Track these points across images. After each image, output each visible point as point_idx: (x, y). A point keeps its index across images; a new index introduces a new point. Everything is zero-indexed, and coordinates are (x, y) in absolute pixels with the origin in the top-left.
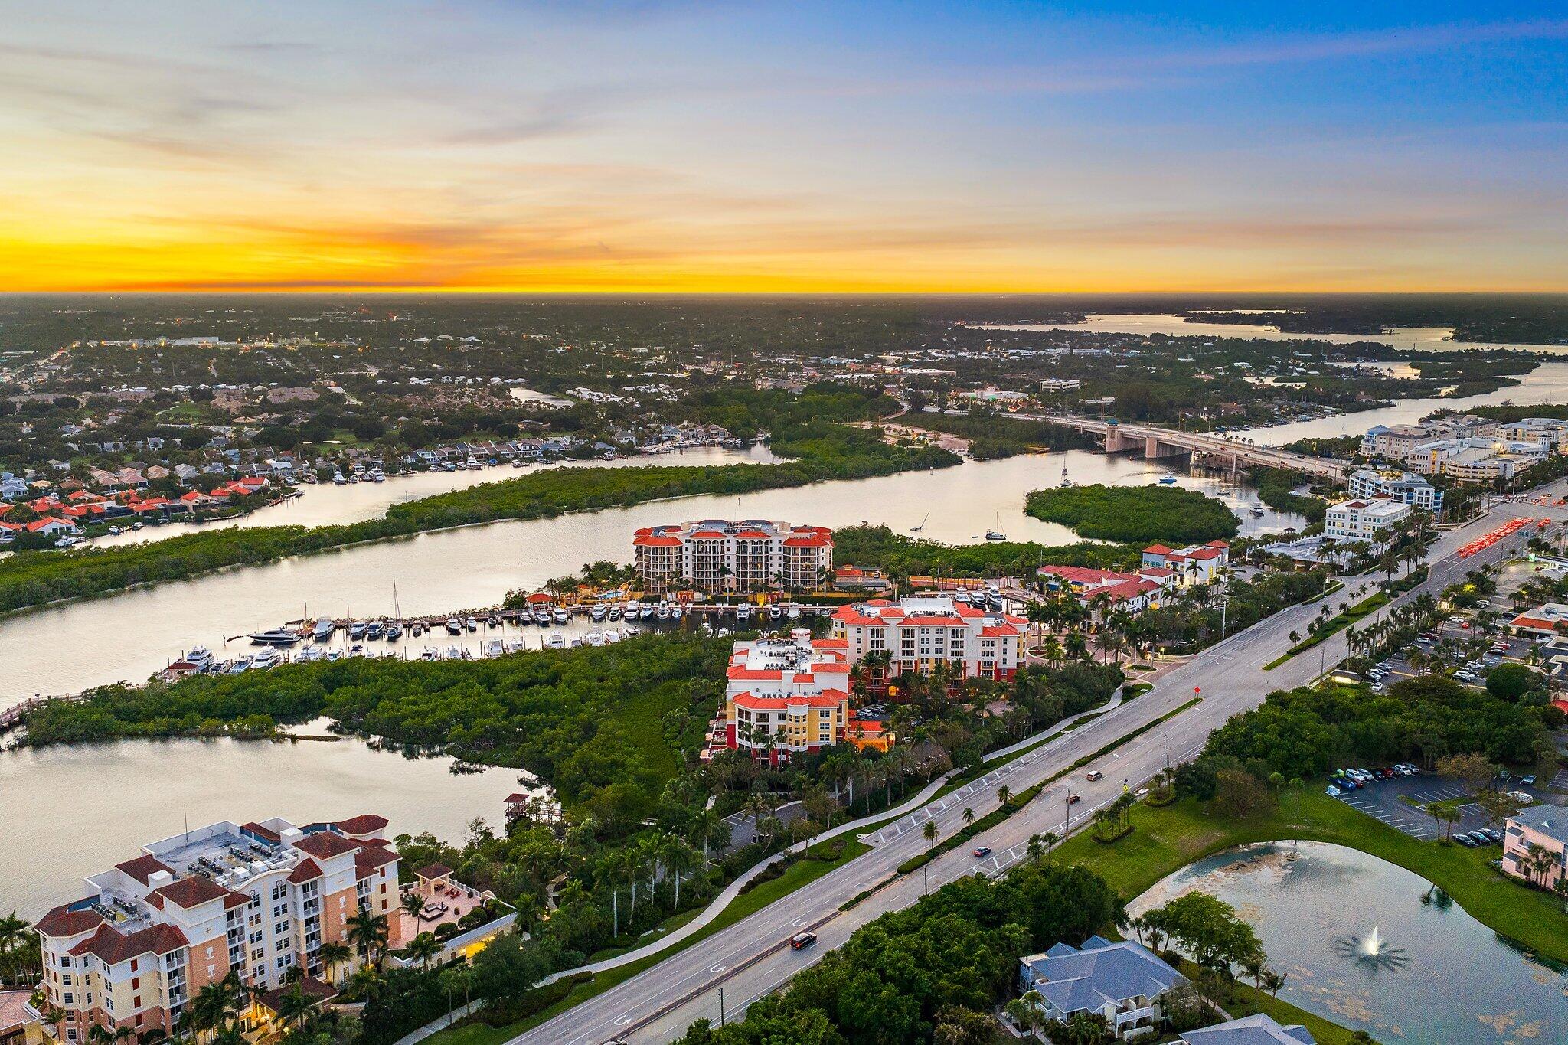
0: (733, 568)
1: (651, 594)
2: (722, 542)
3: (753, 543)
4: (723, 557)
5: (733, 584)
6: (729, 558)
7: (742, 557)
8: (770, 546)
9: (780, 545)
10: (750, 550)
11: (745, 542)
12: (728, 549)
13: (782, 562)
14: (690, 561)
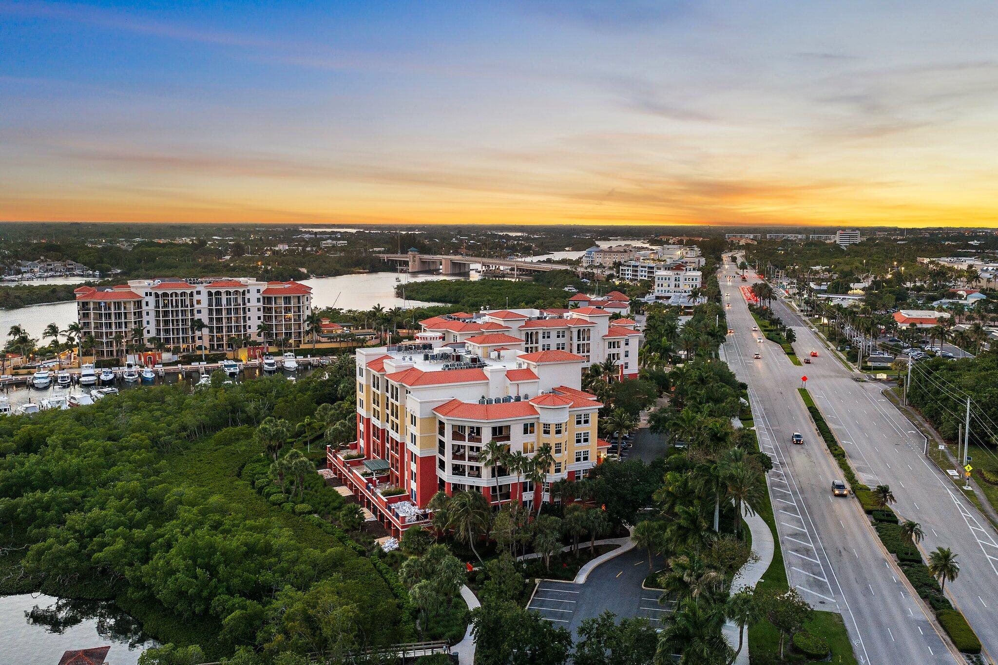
0: (206, 321)
1: (105, 358)
2: (191, 294)
3: (228, 293)
4: (192, 311)
5: (206, 343)
6: (199, 312)
7: (215, 309)
8: (247, 296)
9: (258, 296)
10: (224, 302)
11: (218, 293)
12: (199, 302)
13: (261, 314)
14: (152, 318)
